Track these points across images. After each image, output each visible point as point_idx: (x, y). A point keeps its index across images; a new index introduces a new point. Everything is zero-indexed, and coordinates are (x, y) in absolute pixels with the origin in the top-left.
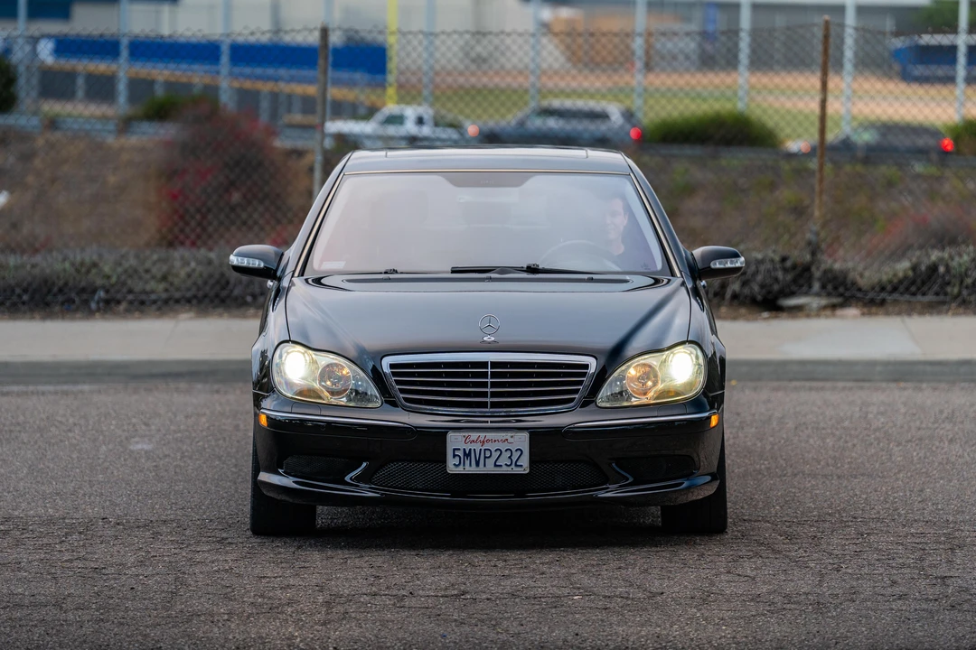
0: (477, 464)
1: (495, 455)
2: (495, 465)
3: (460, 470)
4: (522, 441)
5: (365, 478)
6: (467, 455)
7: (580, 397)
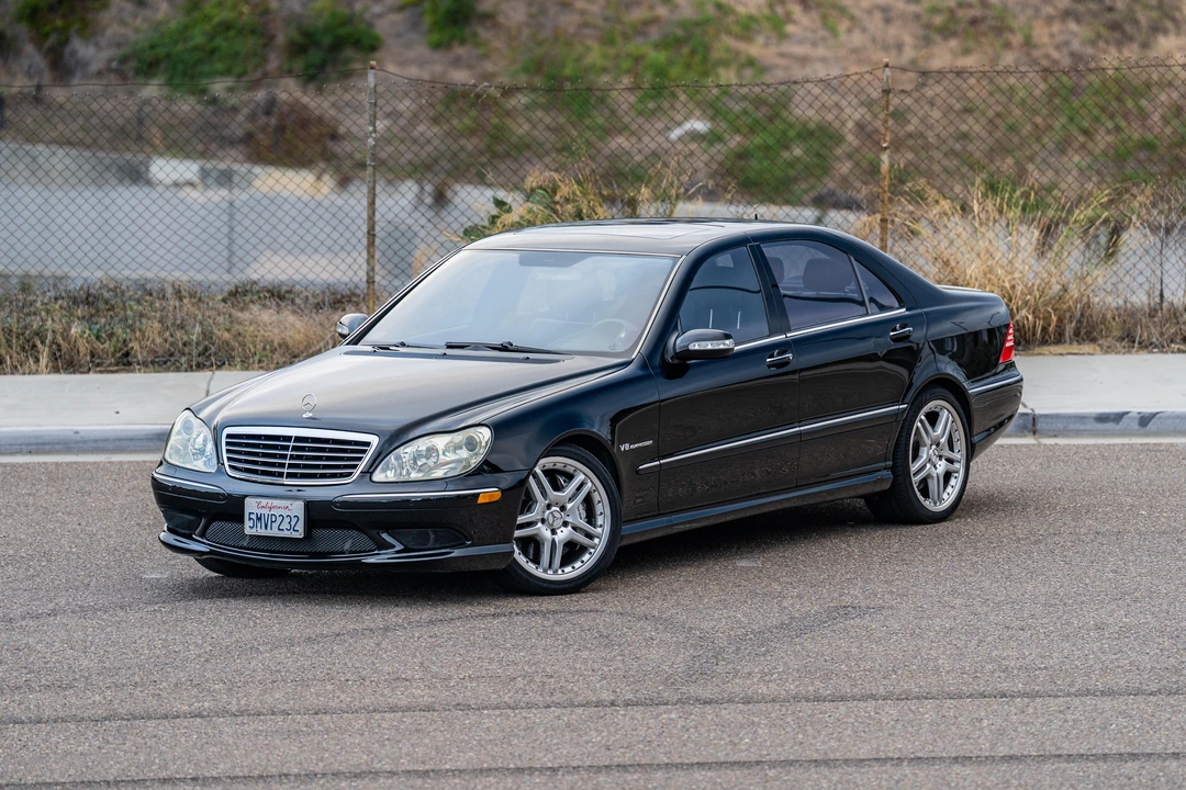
0: (266, 528)
1: (279, 519)
2: (279, 529)
3: (253, 532)
4: (298, 508)
5: (203, 535)
6: (259, 519)
7: (357, 472)
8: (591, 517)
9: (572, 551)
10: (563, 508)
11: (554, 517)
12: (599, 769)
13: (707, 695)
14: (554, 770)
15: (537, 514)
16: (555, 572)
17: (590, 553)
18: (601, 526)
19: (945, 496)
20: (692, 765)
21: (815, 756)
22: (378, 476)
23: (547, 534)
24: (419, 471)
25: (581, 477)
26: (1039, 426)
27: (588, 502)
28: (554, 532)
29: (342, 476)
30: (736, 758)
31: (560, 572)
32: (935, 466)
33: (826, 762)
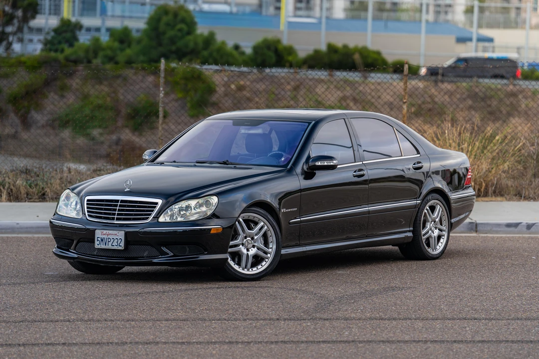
0: (106, 245)
1: (112, 240)
2: (112, 245)
3: (99, 247)
4: (121, 234)
5: (75, 250)
6: (102, 240)
7: (151, 218)
8: (266, 244)
9: (257, 260)
10: (253, 239)
11: (248, 243)
12: (272, 343)
13: (325, 316)
14: (249, 343)
15: (240, 241)
16: (248, 270)
17: (266, 261)
18: (271, 248)
19: (438, 247)
20: (320, 342)
21: (382, 339)
22: (161, 219)
23: (245, 251)
24: (182, 217)
25: (262, 224)
26: (478, 228)
27: (265, 236)
28: (248, 250)
29: (144, 219)
30: (342, 339)
31: (250, 270)
32: (433, 232)
33: (388, 342)
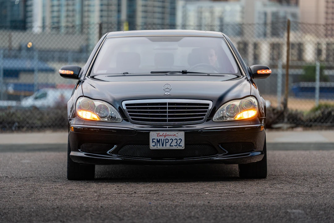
0: (163, 145)
1: (170, 141)
2: (170, 146)
3: (155, 148)
4: (181, 135)
5: (117, 153)
6: (158, 141)
7: (206, 118)
